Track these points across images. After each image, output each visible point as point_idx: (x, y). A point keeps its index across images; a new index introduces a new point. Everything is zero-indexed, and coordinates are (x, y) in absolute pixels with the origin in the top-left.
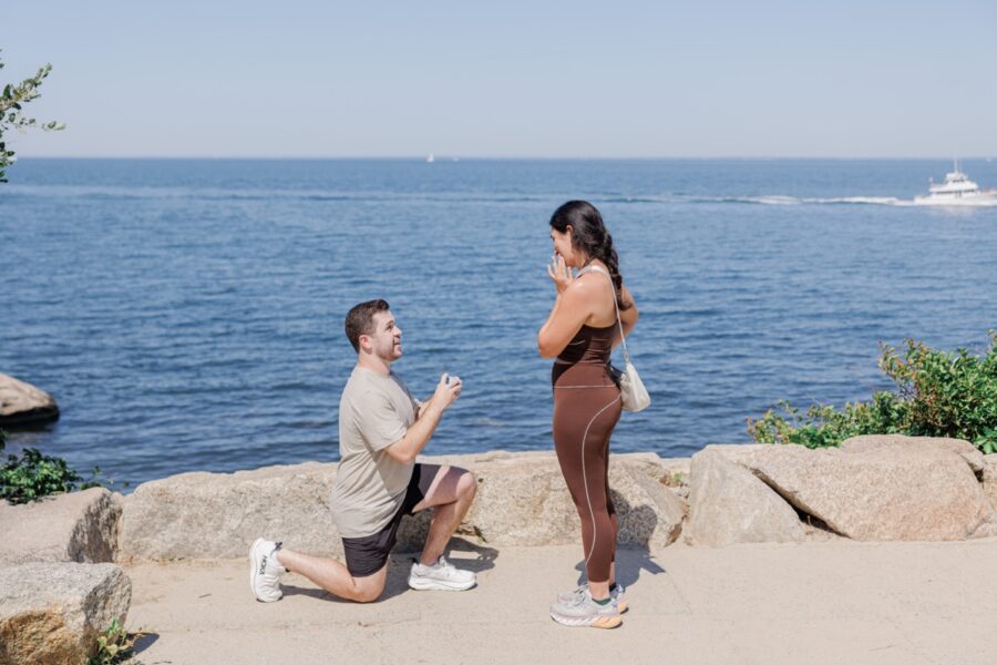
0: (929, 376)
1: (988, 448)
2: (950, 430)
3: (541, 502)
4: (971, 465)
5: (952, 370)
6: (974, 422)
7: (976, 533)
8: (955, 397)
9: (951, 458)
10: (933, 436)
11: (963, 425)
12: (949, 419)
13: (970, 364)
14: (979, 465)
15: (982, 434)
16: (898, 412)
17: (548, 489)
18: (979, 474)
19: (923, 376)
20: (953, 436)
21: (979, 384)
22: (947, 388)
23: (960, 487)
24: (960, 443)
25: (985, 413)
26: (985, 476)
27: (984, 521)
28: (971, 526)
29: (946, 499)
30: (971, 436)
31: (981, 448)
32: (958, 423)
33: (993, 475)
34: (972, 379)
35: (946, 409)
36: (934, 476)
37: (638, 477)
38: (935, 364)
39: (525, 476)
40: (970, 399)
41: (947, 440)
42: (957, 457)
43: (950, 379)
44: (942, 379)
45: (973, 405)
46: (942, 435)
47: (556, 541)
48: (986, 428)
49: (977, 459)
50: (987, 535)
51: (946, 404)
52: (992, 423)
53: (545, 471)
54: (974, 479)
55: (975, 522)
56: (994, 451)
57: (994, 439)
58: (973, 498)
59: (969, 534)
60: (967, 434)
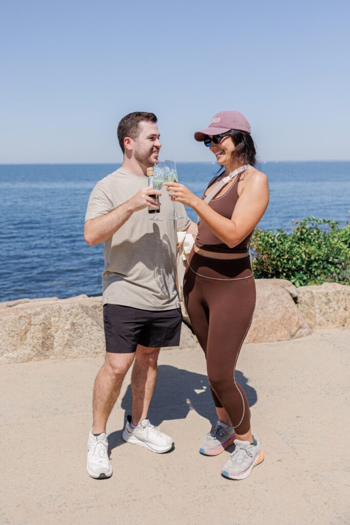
0: (264, 244)
1: (297, 284)
2: (277, 275)
3: (26, 333)
4: (291, 295)
5: (276, 241)
6: (290, 269)
7: (296, 335)
8: (279, 256)
9: (280, 291)
10: (267, 278)
11: (283, 272)
12: (276, 268)
13: (285, 237)
14: (295, 294)
15: (294, 276)
17: (30, 324)
18: (295, 299)
19: (260, 245)
20: (278, 277)
21: (291, 248)
22: (274, 251)
23: (286, 308)
24: (283, 281)
25: (295, 264)
26: (299, 300)
27: (300, 327)
28: (293, 331)
29: (279, 316)
30: (288, 277)
31: (294, 283)
32: (280, 270)
33: (303, 300)
34: (287, 246)
35: (274, 263)
36: (271, 302)
37: (90, 313)
38: (266, 238)
39: (14, 317)
40: (287, 256)
41: (274, 280)
42: (283, 290)
43: (275, 246)
44: (271, 246)
45: (288, 260)
46: (272, 277)
47: (36, 358)
48: (296, 273)
49: (293, 289)
50: (302, 336)
51: (274, 260)
52: (299, 269)
53: (29, 311)
54: (293, 302)
55: (296, 328)
56: (301, 285)
57: (301, 279)
58: (294, 314)
59: (292, 336)
60: (286, 277)
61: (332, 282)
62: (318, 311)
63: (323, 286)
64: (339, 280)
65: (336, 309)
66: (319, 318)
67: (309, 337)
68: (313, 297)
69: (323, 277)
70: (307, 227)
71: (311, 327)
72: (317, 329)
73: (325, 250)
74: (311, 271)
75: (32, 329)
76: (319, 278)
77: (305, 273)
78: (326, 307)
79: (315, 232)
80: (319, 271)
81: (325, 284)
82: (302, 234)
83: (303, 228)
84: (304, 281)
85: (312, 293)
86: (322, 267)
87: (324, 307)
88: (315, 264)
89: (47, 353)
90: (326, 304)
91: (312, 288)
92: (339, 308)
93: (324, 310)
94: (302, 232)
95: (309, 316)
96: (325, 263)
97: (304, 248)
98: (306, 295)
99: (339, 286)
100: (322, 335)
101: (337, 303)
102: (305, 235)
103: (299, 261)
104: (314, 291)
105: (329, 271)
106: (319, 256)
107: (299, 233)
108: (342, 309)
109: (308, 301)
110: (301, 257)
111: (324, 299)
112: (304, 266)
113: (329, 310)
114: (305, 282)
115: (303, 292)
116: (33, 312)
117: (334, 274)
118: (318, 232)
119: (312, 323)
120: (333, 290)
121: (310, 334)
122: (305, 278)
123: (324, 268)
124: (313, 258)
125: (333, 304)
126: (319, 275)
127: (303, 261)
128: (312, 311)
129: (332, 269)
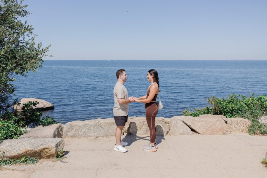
0: (217, 103)
1: (228, 117)
2: (221, 113)
3: (142, 127)
4: (225, 120)
5: (221, 102)
6: (225, 112)
7: (225, 134)
8: (222, 107)
9: (221, 119)
10: (217, 115)
11: (223, 113)
12: (220, 111)
13: (225, 101)
14: (226, 120)
15: (227, 114)
16: (211, 110)
17: (143, 124)
18: (226, 122)
19: (215, 103)
20: (221, 115)
21: (226, 105)
22: (220, 105)
23: (222, 125)
24: (223, 116)
25: (227, 110)
26: (227, 123)
27: (227, 131)
28: (224, 132)
29: (220, 127)
30: (225, 115)
31: (227, 117)
32: (222, 112)
33: (229, 122)
34: (225, 104)
35: (220, 109)
36: (217, 122)
37: (160, 122)
38: (218, 101)
39: (139, 122)
40: (224, 108)
41: (220, 116)
42: (222, 119)
43: (221, 104)
44: (219, 104)
45: (225, 109)
46: (219, 114)
47: (145, 134)
48: (228, 113)
49: (225, 119)
50: (227, 134)
51: (220, 108)
52: (229, 112)
53: (143, 121)
54: (225, 123)
55: (225, 131)
56: (229, 118)
57: (229, 115)
58: (225, 127)
59: (224, 134)
60: (224, 114)
61: (240, 117)
62: (234, 126)
63: (236, 118)
64: (243, 117)
65: (240, 126)
66: (234, 129)
67: (230, 135)
68: (232, 122)
69: (237, 115)
70: (233, 97)
71: (231, 131)
72: (233, 133)
73: (238, 106)
74: (233, 113)
75: (144, 126)
76: (235, 115)
77: (231, 114)
78: (237, 125)
79: (236, 99)
80: (236, 113)
81: (237, 118)
82: (231, 100)
83: (232, 97)
84: (230, 116)
85: (232, 120)
86: (237, 112)
87: (236, 125)
88: (235, 111)
89: (148, 133)
90: (237, 124)
91: (233, 119)
92: (241, 126)
93: (236, 126)
94: (231, 99)
95: (230, 128)
96: (238, 110)
97: (231, 105)
98: (230, 121)
99: (241, 119)
100: (234, 134)
101: (241, 124)
102: (232, 100)
103: (229, 109)
104: (233, 120)
105: (239, 113)
106: (236, 108)
107: (230, 100)
108: (242, 126)
109: (230, 123)
110: (230, 108)
111: (236, 123)
112: (230, 111)
113: (237, 126)
114: (231, 117)
115: (229, 120)
116: (144, 121)
117: (241, 115)
118: (237, 99)
119: (231, 130)
120: (239, 120)
121: (230, 133)
122: (231, 115)
123: (238, 112)
124: (234, 108)
125: (239, 125)
126: (236, 115)
127: (230, 110)
128: (232, 126)
129: (241, 113)
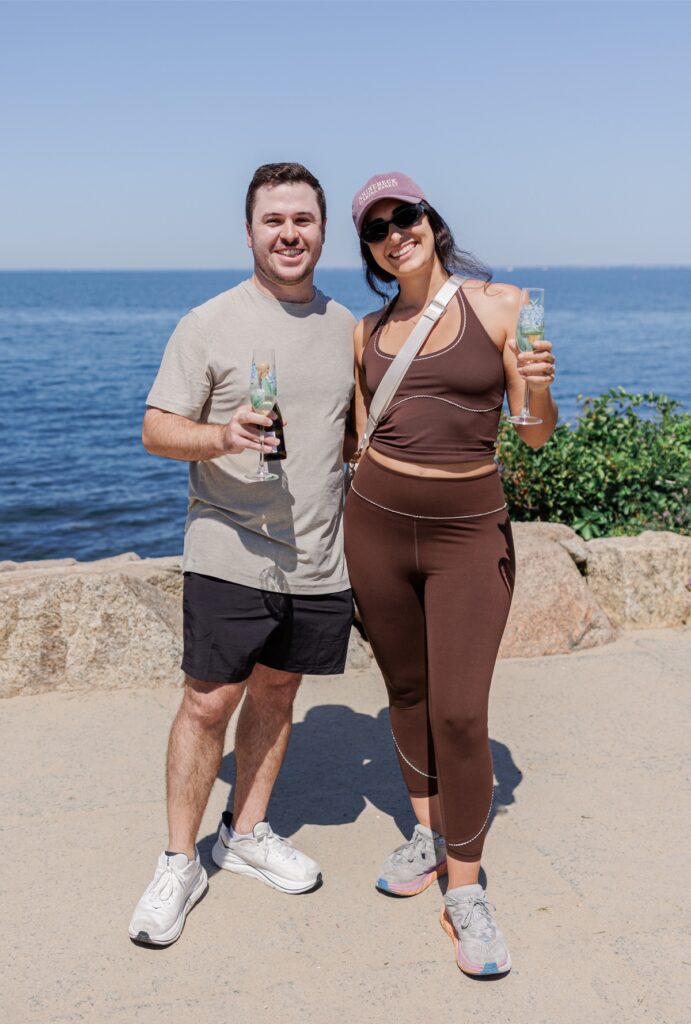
0: (515, 448)
1: (587, 533)
2: (542, 512)
3: (6, 637)
4: (573, 556)
6: (571, 502)
7: (583, 643)
8: (548, 473)
9: (549, 548)
10: (523, 520)
11: (557, 506)
12: (541, 500)
13: (561, 432)
14: (582, 555)
15: (580, 516)
17: (15, 617)
18: (582, 566)
19: (508, 449)
20: (545, 519)
21: (574, 456)
22: (537, 462)
23: (561, 586)
24: (555, 527)
25: (581, 490)
26: (589, 569)
27: (592, 626)
28: (577, 633)
29: (546, 601)
30: (567, 519)
31: (579, 532)
32: (551, 504)
33: (599, 567)
34: (565, 451)
35: (537, 487)
36: (529, 572)
37: (144, 594)
40: (564, 474)
41: (539, 524)
42: (556, 546)
43: (541, 452)
45: (567, 481)
46: (532, 519)
47: (29, 690)
48: (584, 510)
49: (577, 546)
50: (595, 644)
51: (537, 481)
52: (591, 501)
53: (13, 590)
54: (576, 573)
55: (582, 628)
56: (594, 536)
57: (593, 522)
58: (578, 598)
59: (575, 644)
60: (562, 517)
61: (662, 529)
62: (629, 591)
63: (641, 537)
64: (677, 525)
65: (669, 586)
66: (632, 607)
67: (610, 647)
68: (619, 562)
69: (641, 518)
70: (609, 411)
71: (614, 625)
72: (628, 631)
73: (646, 460)
74: (615, 506)
75: (20, 627)
76: (633, 521)
77: (603, 511)
78: (648, 583)
79: (626, 421)
80: (633, 507)
81: (647, 534)
82: (598, 425)
83: (601, 412)
84: (601, 527)
85: (617, 554)
86: (639, 496)
87: (643, 582)
88: (626, 491)
89: (52, 679)
90: (648, 576)
91: (619, 543)
92: (675, 585)
93: (643, 590)
94: (597, 422)
95: (609, 601)
96: (646, 488)
97: (601, 457)
98: (606, 558)
99: (675, 539)
100: (637, 642)
101: (671, 574)
102: (605, 429)
103: (591, 485)
104: (622, 550)
105: (655, 505)
106: (634, 473)
107: (591, 424)
109: (609, 571)
110: (596, 476)
111: (644, 567)
112: (600, 495)
113: (653, 590)
114: (604, 530)
115: (601, 550)
116: (22, 591)
117: (666, 514)
118: (633, 422)
119: (618, 618)
120: (663, 547)
121: (611, 639)
122: (603, 520)
123: (643, 500)
124: (620, 477)
125: (663, 577)
126: (633, 515)
127: (599, 484)
128: (616, 592)
129: (662, 503)
